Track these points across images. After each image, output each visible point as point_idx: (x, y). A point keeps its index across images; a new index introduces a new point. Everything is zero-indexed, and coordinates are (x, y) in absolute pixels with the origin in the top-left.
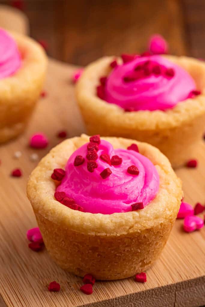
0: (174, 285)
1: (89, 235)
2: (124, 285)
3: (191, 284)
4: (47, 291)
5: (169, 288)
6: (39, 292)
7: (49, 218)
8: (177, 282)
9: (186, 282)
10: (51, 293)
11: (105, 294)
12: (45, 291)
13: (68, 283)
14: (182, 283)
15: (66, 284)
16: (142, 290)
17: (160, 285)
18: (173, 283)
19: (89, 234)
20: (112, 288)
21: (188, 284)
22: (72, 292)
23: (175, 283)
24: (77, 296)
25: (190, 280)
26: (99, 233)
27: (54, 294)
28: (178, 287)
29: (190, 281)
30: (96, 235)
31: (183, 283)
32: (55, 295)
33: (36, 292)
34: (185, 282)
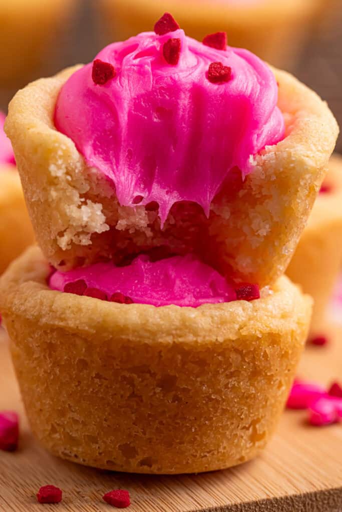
0: (300, 497)
1: (161, 343)
2: (194, 495)
3: (334, 500)
4: (35, 503)
5: (288, 504)
6: (18, 505)
7: (70, 322)
8: (305, 492)
9: (324, 494)
10: (43, 506)
11: (156, 508)
12: (29, 503)
13: (78, 493)
14: (316, 494)
15: (74, 494)
16: (233, 503)
17: (272, 496)
18: (298, 494)
19: (160, 340)
20: (170, 499)
21: (329, 498)
22: (86, 505)
23: (302, 493)
24: (98, 509)
25: (332, 490)
26: (180, 336)
27: (50, 507)
28: (308, 504)
29: (332, 492)
30: (174, 342)
31: (318, 496)
32: (52, 508)
33: (12, 504)
34: (322, 492)
